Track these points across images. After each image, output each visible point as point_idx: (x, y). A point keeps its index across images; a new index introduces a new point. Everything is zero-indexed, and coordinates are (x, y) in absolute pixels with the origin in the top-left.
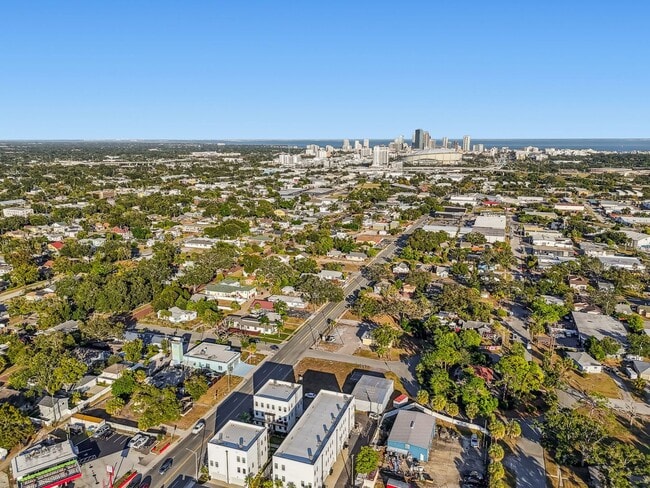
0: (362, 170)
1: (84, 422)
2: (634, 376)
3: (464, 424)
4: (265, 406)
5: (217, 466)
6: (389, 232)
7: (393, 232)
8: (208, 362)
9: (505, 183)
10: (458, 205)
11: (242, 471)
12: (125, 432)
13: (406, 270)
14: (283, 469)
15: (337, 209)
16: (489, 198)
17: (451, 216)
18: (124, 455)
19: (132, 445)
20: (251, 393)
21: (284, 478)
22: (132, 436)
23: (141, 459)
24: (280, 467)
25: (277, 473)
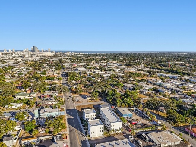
0: (23, 58)
1: (28, 141)
2: (145, 93)
3: (130, 108)
4: (89, 116)
6: (57, 74)
7: (58, 74)
9: (72, 60)
10: (67, 66)
12: (46, 139)
13: (75, 82)
15: (30, 69)
16: (73, 64)
17: (69, 69)
18: (56, 143)
19: (55, 140)
20: (73, 117)
21: (114, 129)
22: (51, 138)
23: (63, 142)
24: (113, 126)
25: (112, 128)
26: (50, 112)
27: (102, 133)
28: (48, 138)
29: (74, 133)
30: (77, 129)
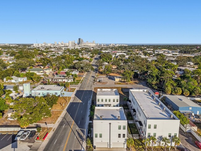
4: (104, 100)
5: (101, 136)
6: (90, 57)
7: (92, 57)
8: (48, 91)
11: (122, 136)
12: (8, 132)
14: (155, 127)
18: (15, 147)
19: (18, 138)
20: (81, 101)
21: (155, 135)
22: (15, 133)
23: (30, 146)
24: (152, 127)
25: (150, 131)
26: (48, 90)
27: (122, 140)
28: (11, 132)
29: (65, 129)
30: (76, 122)
